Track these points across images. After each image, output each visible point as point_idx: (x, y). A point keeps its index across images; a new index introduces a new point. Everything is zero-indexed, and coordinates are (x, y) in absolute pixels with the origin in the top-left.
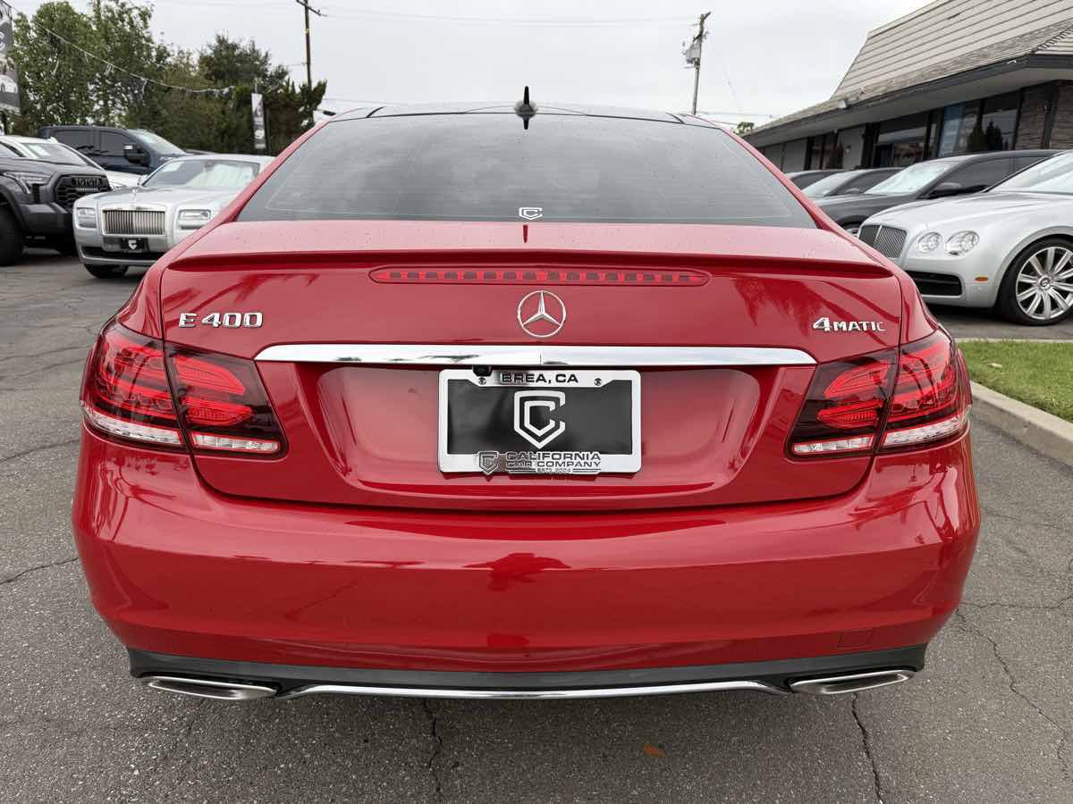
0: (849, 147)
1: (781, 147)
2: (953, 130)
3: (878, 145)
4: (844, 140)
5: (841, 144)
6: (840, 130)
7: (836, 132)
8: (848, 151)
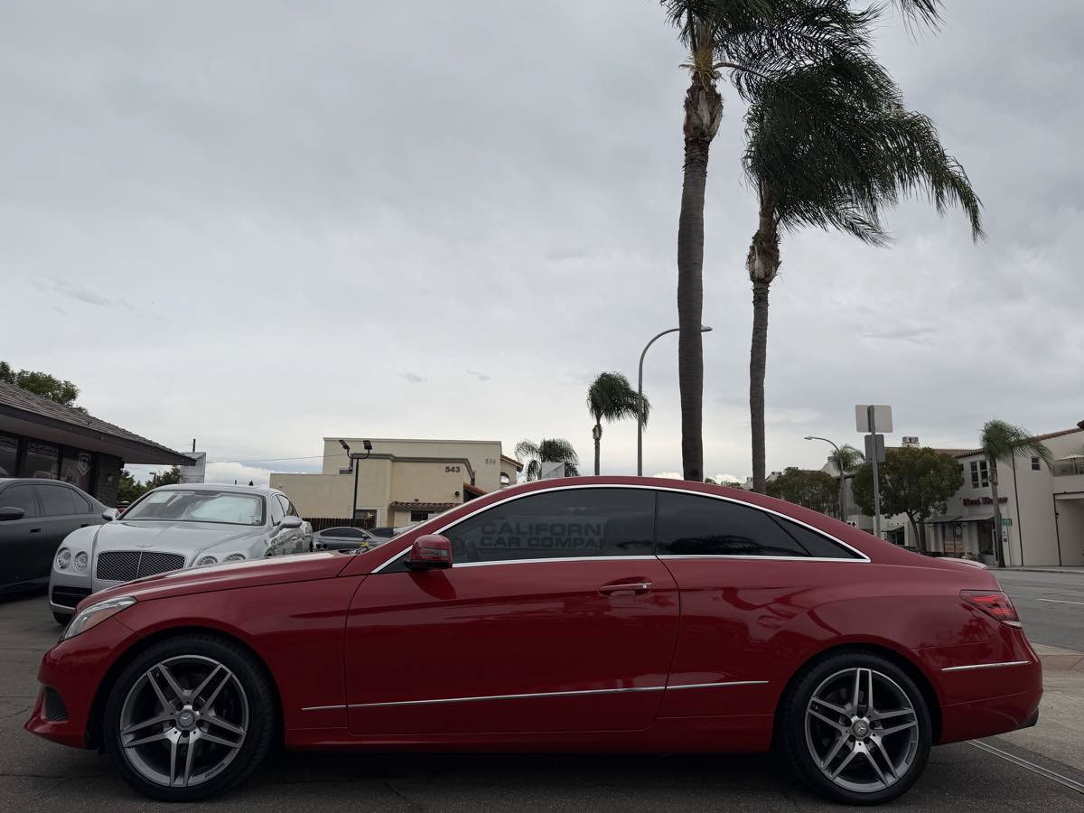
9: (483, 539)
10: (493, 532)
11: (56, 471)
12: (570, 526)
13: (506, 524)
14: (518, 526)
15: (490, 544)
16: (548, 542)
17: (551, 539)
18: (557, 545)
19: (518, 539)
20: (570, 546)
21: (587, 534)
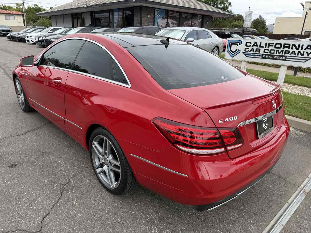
0: (86, 18)
1: (62, 16)
2: (117, 16)
3: (95, 18)
4: (84, 16)
5: (83, 17)
6: (82, 13)
7: (81, 13)
8: (86, 19)
9: (245, 49)
10: (250, 46)
11: (191, 22)
12: (285, 44)
13: (256, 43)
14: (261, 43)
15: (248, 51)
16: (272, 52)
17: (274, 50)
18: (276, 53)
19: (260, 49)
20: (282, 54)
21: (292, 49)
